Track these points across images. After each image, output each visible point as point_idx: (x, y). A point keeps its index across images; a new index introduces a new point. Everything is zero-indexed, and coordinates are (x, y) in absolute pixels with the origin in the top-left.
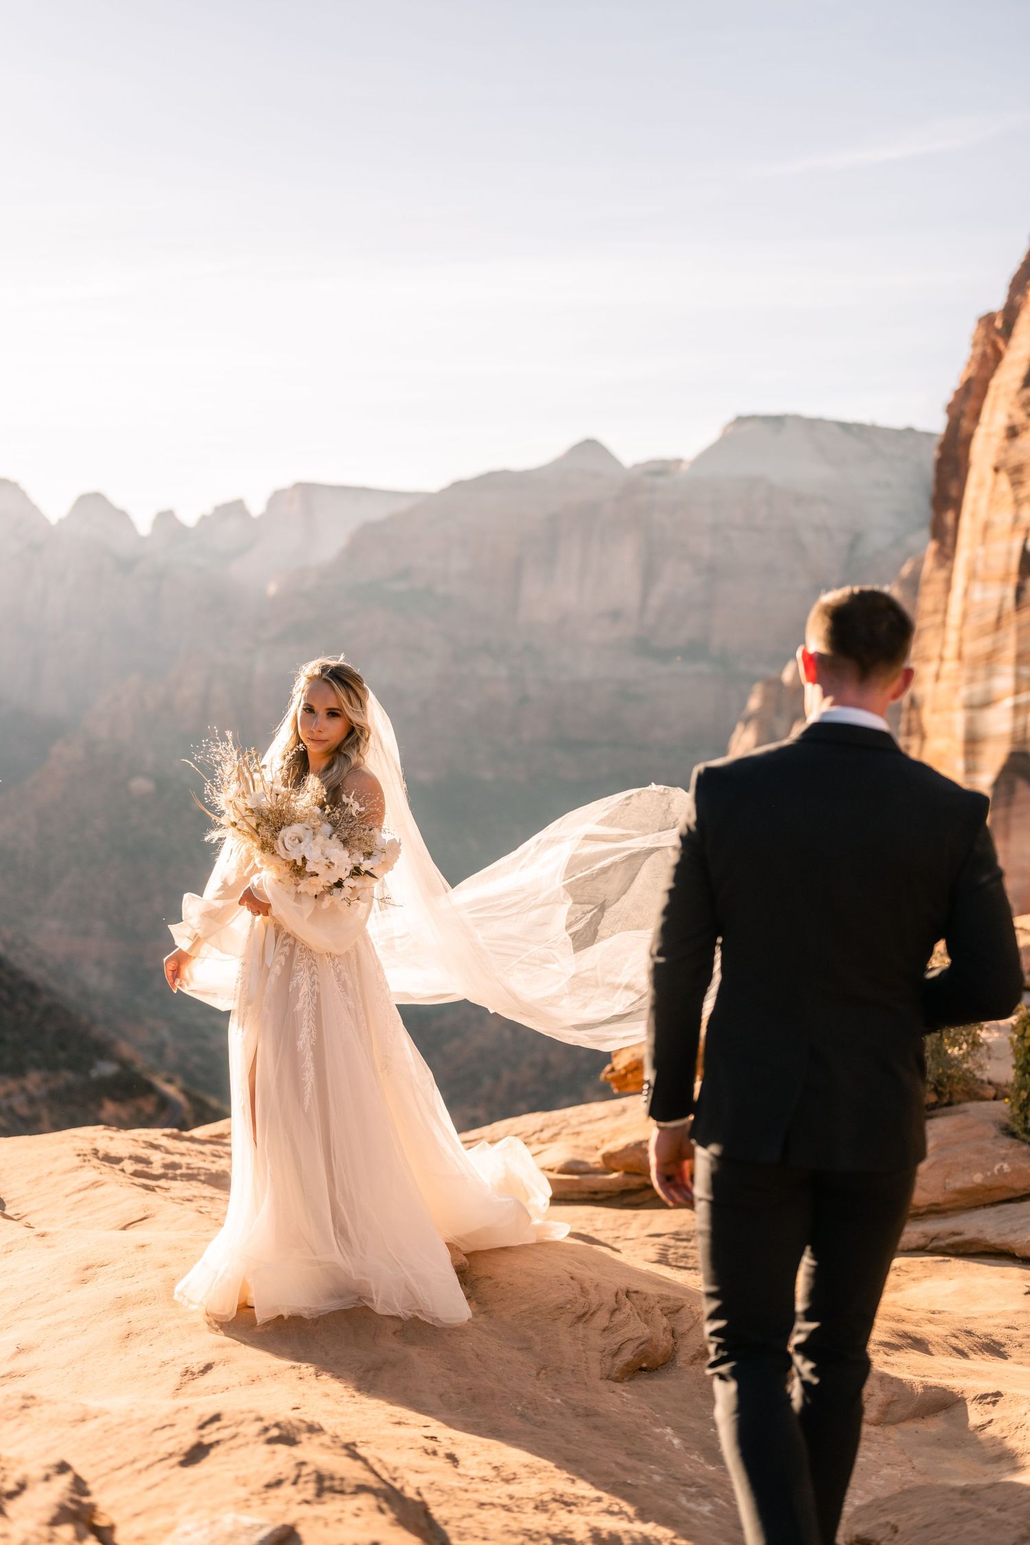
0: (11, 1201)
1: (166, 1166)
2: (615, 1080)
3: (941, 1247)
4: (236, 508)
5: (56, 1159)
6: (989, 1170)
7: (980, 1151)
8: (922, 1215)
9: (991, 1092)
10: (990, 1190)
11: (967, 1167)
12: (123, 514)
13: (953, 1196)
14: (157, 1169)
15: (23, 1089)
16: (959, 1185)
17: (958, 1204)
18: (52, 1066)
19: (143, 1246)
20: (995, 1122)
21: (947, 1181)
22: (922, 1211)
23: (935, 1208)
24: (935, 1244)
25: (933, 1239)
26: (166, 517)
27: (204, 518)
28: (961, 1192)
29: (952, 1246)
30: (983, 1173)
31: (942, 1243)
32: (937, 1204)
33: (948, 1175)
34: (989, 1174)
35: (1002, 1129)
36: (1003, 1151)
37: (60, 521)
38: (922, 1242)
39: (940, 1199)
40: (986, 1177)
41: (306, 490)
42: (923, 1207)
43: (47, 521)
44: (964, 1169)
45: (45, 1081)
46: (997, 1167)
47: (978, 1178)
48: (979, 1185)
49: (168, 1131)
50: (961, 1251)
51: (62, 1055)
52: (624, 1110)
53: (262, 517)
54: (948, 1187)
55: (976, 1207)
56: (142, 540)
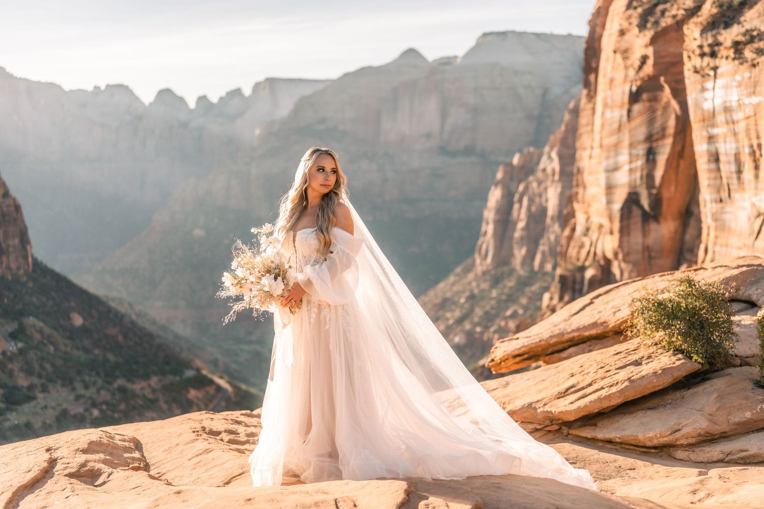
0: (153, 465)
1: (248, 435)
2: (493, 366)
3: (735, 459)
4: (237, 92)
5: (180, 435)
6: (754, 410)
7: (746, 398)
8: (716, 439)
9: (738, 361)
10: (756, 422)
11: (740, 408)
12: (181, 99)
13: (735, 427)
14: (243, 438)
15: (149, 386)
16: (737, 420)
17: (737, 431)
18: (162, 373)
19: (250, 500)
20: (751, 380)
21: (729, 417)
22: (716, 437)
23: (723, 435)
24: (730, 458)
25: (728, 455)
26: (202, 99)
27: (221, 99)
28: (739, 424)
29: (742, 458)
30: (750, 411)
31: (734, 457)
32: (725, 433)
33: (729, 414)
34: (755, 412)
35: (755, 383)
36: (760, 398)
37: (150, 104)
38: (721, 456)
39: (727, 429)
40: (753, 414)
41: (271, 82)
42: (717, 434)
43: (143, 104)
44: (738, 410)
45: (160, 381)
46: (759, 407)
47: (748, 415)
48: (749, 419)
49: (244, 412)
50: (748, 461)
51: (167, 368)
52: (507, 384)
53: (250, 97)
54: (730, 422)
55: (748, 433)
56: (191, 111)
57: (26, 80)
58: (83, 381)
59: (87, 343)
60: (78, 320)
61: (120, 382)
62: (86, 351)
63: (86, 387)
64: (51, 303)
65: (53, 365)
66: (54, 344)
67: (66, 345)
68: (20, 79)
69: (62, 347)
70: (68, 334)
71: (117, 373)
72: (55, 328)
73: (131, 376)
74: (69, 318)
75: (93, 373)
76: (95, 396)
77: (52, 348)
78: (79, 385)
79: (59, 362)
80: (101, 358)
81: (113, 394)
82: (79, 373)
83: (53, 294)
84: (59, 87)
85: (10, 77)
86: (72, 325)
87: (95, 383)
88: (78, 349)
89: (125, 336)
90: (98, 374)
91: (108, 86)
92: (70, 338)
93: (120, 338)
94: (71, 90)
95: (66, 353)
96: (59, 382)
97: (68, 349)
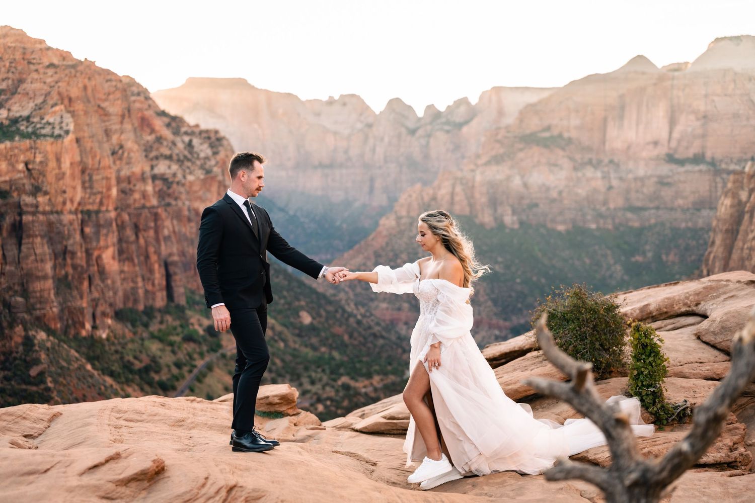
4: (464, 101)
12: (410, 108)
15: (372, 384)
18: (384, 373)
26: (430, 107)
27: (449, 107)
37: (381, 112)
41: (498, 90)
43: (374, 113)
45: (382, 380)
51: (389, 368)
53: (476, 104)
56: (419, 119)
57: (266, 91)
58: (310, 377)
59: (314, 340)
60: (306, 319)
61: (344, 379)
62: (315, 349)
63: (313, 383)
64: (282, 301)
65: (283, 361)
66: (285, 341)
67: (295, 342)
68: (261, 90)
69: (292, 344)
70: (297, 331)
71: (342, 371)
72: (285, 325)
73: (355, 374)
74: (299, 316)
75: (319, 370)
76: (320, 392)
77: (282, 345)
78: (305, 381)
79: (288, 358)
80: (327, 356)
81: (337, 391)
82: (306, 369)
83: (285, 293)
84: (296, 97)
85: (253, 87)
86: (301, 323)
87: (320, 380)
88: (306, 346)
89: (351, 336)
90: (323, 371)
91: (342, 96)
92: (299, 335)
93: (346, 337)
94: (308, 101)
95: (295, 349)
96: (288, 377)
97: (297, 346)
